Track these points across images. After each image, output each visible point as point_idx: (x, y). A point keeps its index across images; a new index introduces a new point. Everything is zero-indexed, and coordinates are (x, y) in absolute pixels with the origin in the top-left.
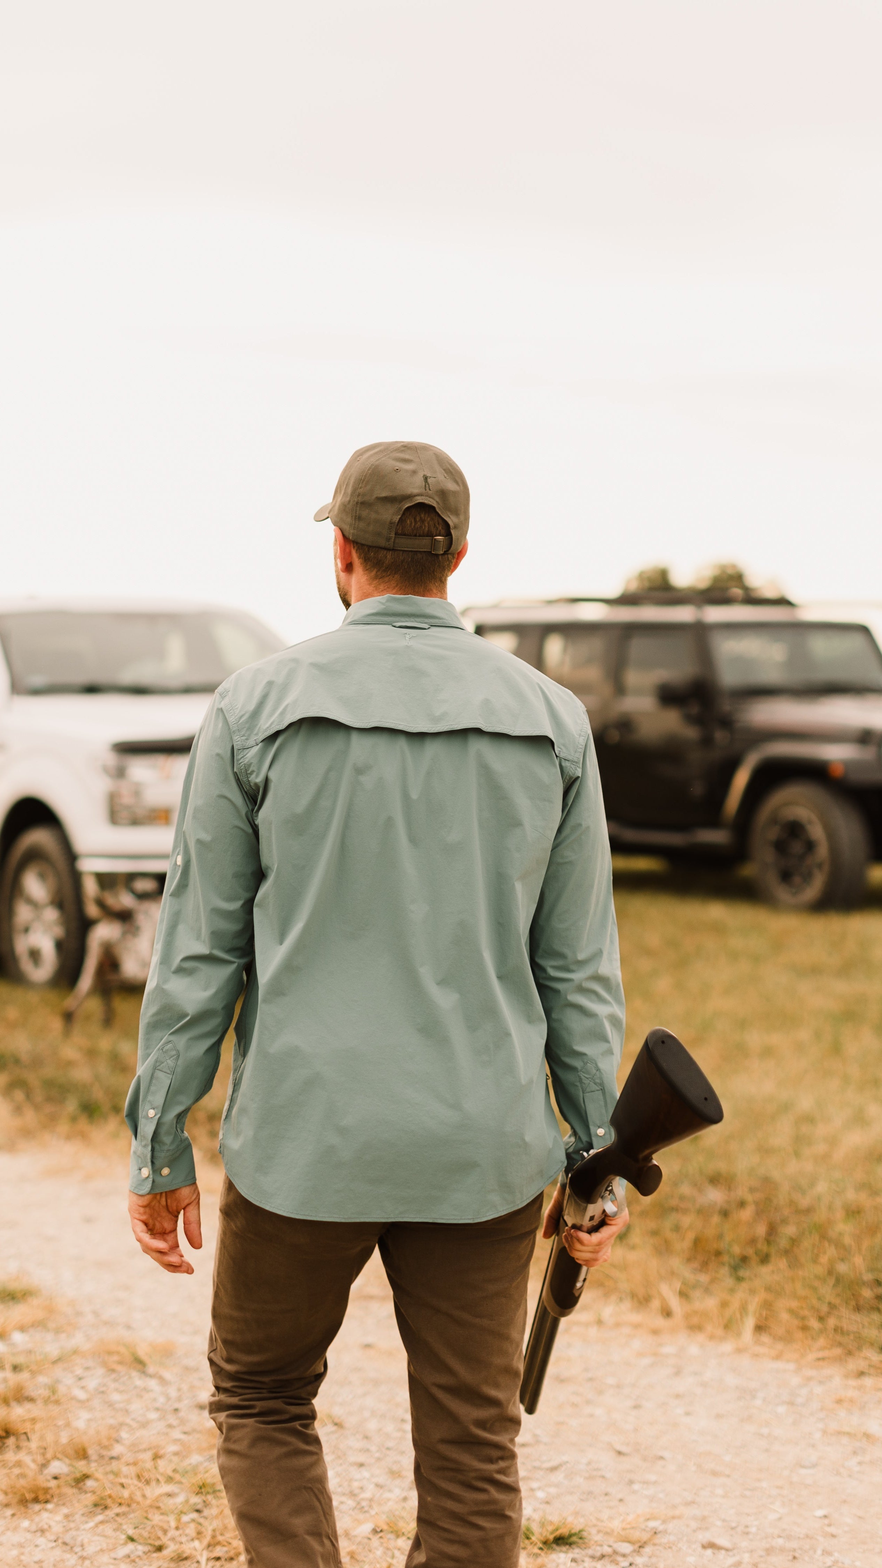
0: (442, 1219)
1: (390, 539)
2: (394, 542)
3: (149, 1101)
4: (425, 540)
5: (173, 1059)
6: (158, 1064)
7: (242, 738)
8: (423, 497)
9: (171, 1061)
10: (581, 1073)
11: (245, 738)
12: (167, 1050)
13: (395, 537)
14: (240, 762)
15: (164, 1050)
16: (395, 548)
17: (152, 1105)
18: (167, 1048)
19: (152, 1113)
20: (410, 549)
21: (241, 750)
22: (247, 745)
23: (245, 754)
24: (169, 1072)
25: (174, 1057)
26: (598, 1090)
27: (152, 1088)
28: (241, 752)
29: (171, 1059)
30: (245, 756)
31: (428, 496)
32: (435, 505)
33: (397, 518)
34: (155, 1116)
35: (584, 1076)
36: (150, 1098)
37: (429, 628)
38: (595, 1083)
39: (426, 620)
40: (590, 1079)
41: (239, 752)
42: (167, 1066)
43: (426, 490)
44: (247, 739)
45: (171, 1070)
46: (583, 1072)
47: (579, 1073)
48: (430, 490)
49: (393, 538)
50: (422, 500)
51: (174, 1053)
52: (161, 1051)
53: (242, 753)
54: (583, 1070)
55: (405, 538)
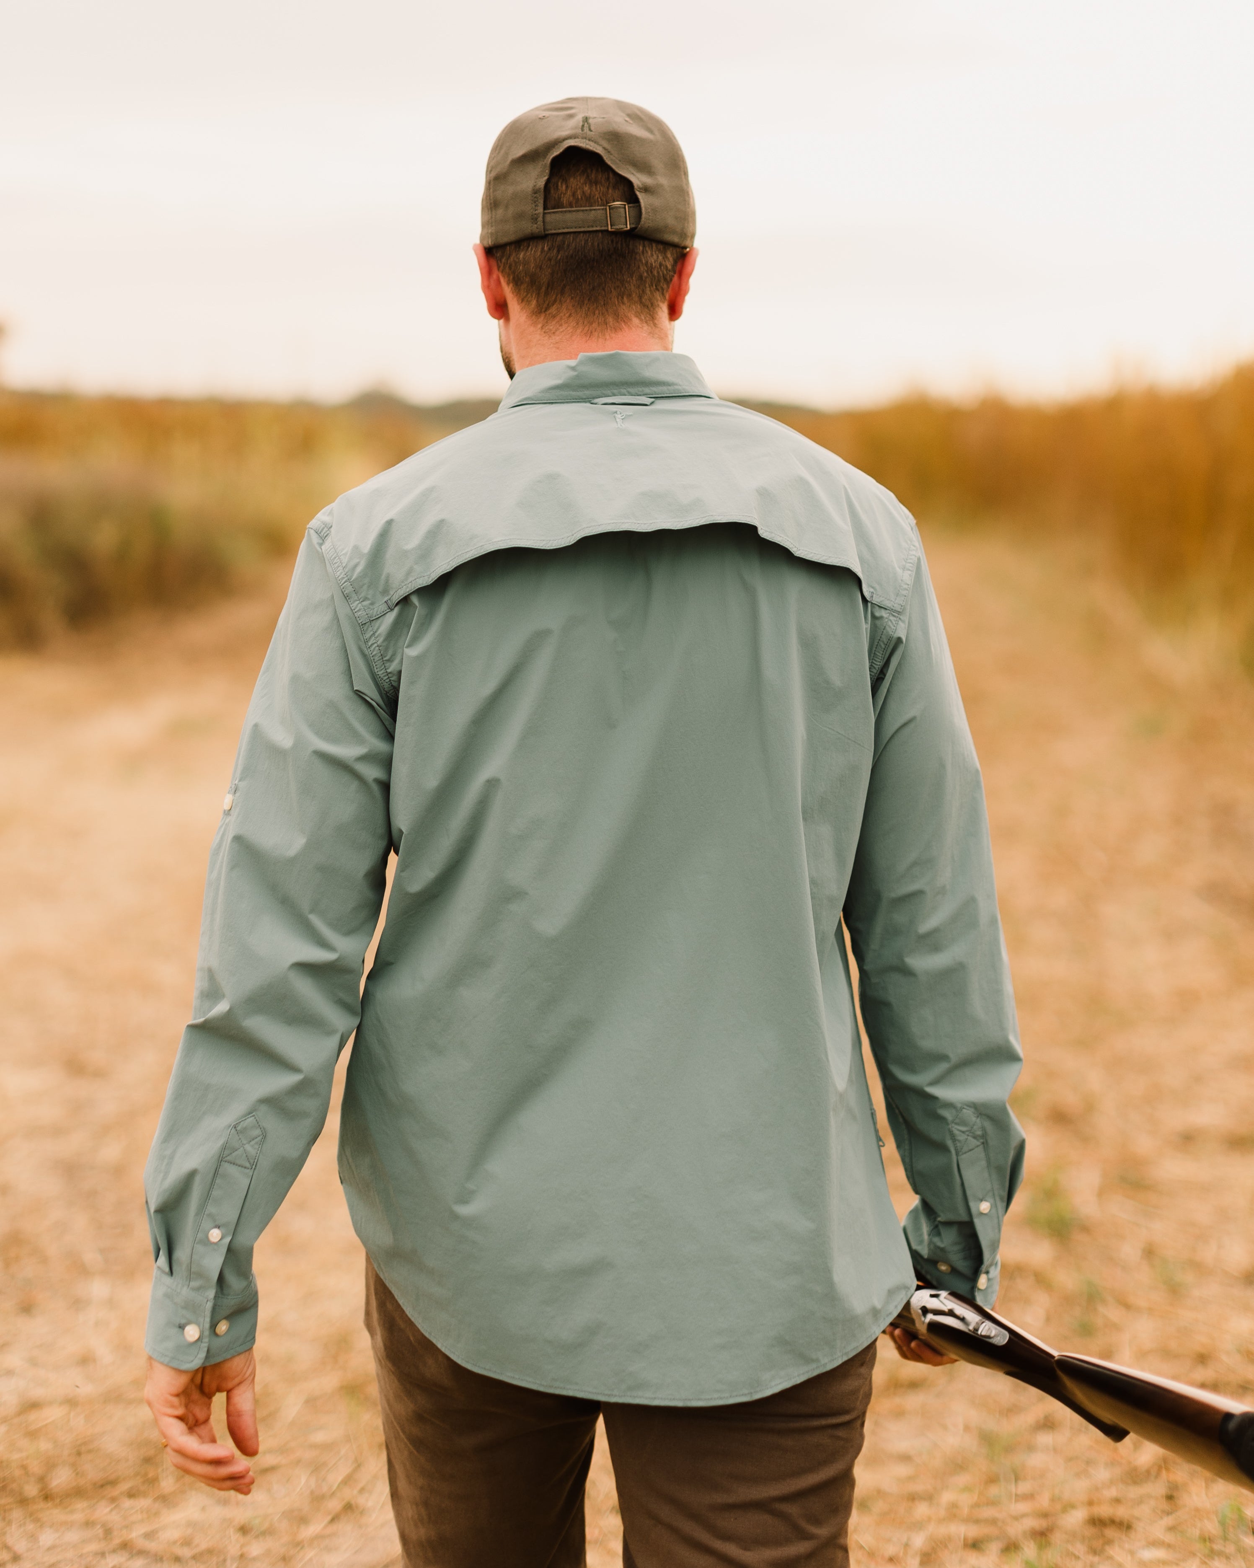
0: (699, 1399)
1: (536, 219)
2: (544, 222)
3: (210, 1215)
4: (593, 212)
5: (257, 1143)
6: (226, 1152)
7: (365, 603)
8: (576, 140)
9: (252, 1146)
10: (953, 1125)
11: (369, 602)
12: (245, 1129)
13: (544, 214)
14: (370, 644)
15: (238, 1128)
16: (547, 232)
17: (215, 1221)
18: (244, 1126)
19: (215, 1235)
20: (571, 230)
21: (367, 624)
22: (375, 614)
23: (375, 628)
24: (248, 1165)
25: (256, 1140)
26: (978, 1146)
27: (216, 1193)
28: (368, 626)
29: (253, 1143)
30: (376, 632)
31: (586, 138)
32: (599, 150)
33: (541, 183)
34: (221, 1240)
35: (958, 1130)
36: (211, 1209)
37: (652, 403)
38: (975, 1137)
39: (647, 390)
40: (967, 1133)
41: (365, 629)
42: (245, 1155)
43: (582, 130)
44: (372, 604)
45: (252, 1161)
46: (956, 1124)
47: (950, 1126)
48: (590, 130)
49: (541, 215)
50: (576, 142)
51: (257, 1132)
52: (233, 1130)
53: (371, 629)
54: (957, 1121)
55: (561, 212)
